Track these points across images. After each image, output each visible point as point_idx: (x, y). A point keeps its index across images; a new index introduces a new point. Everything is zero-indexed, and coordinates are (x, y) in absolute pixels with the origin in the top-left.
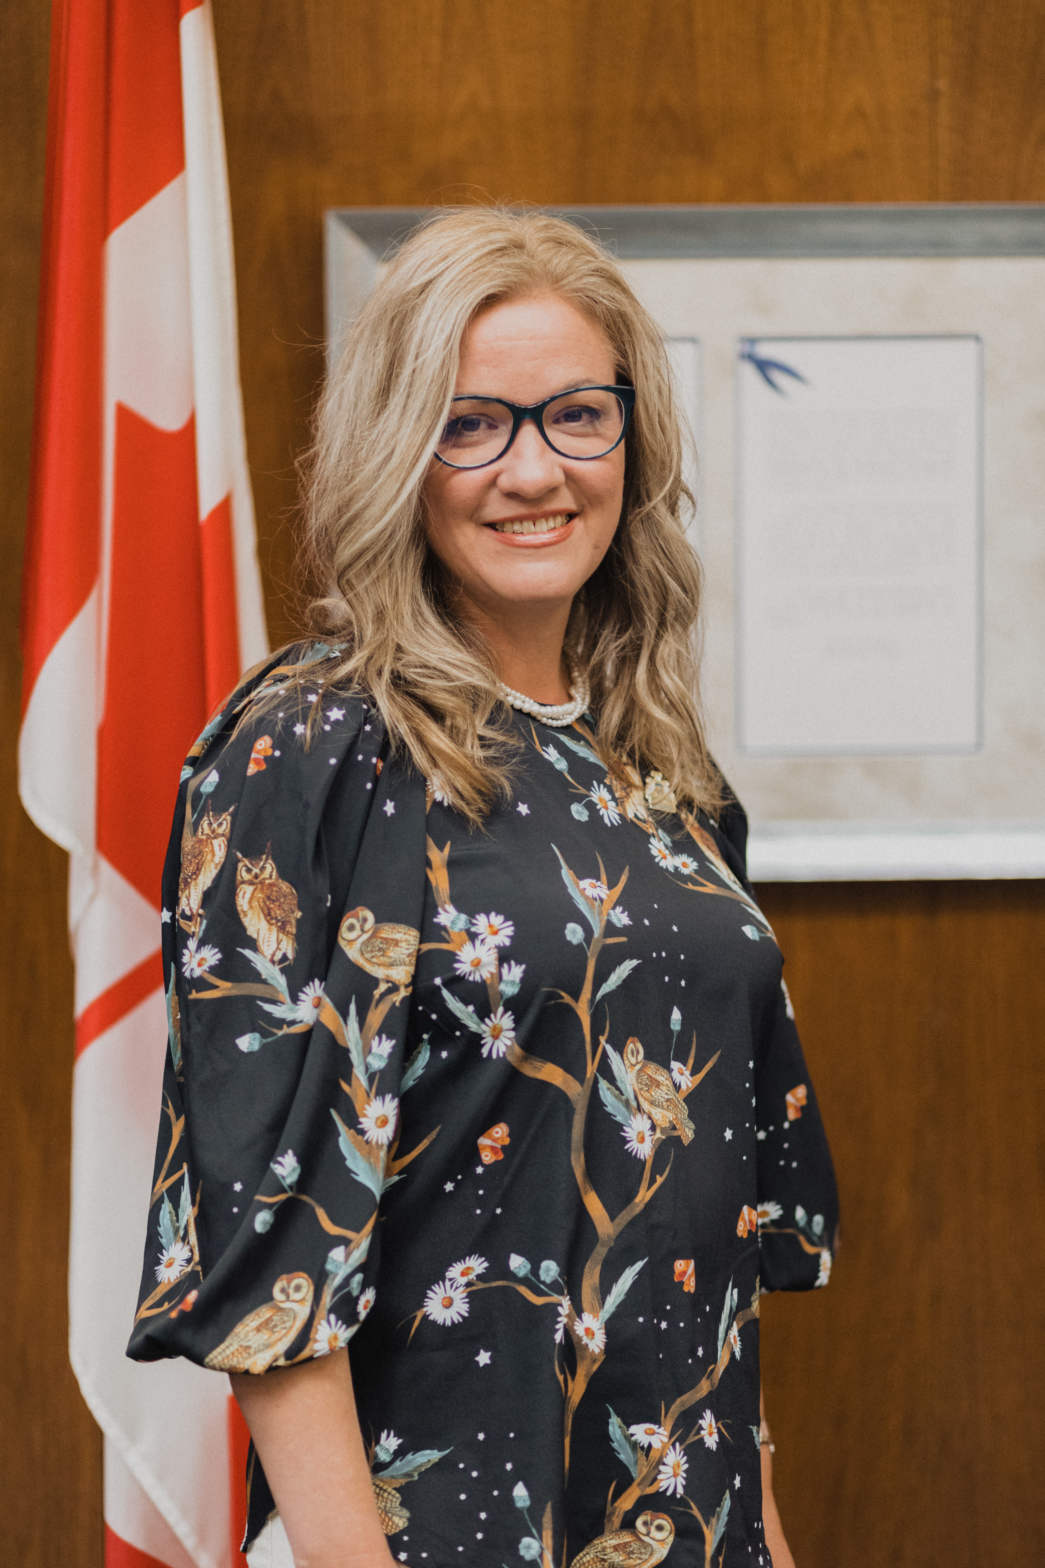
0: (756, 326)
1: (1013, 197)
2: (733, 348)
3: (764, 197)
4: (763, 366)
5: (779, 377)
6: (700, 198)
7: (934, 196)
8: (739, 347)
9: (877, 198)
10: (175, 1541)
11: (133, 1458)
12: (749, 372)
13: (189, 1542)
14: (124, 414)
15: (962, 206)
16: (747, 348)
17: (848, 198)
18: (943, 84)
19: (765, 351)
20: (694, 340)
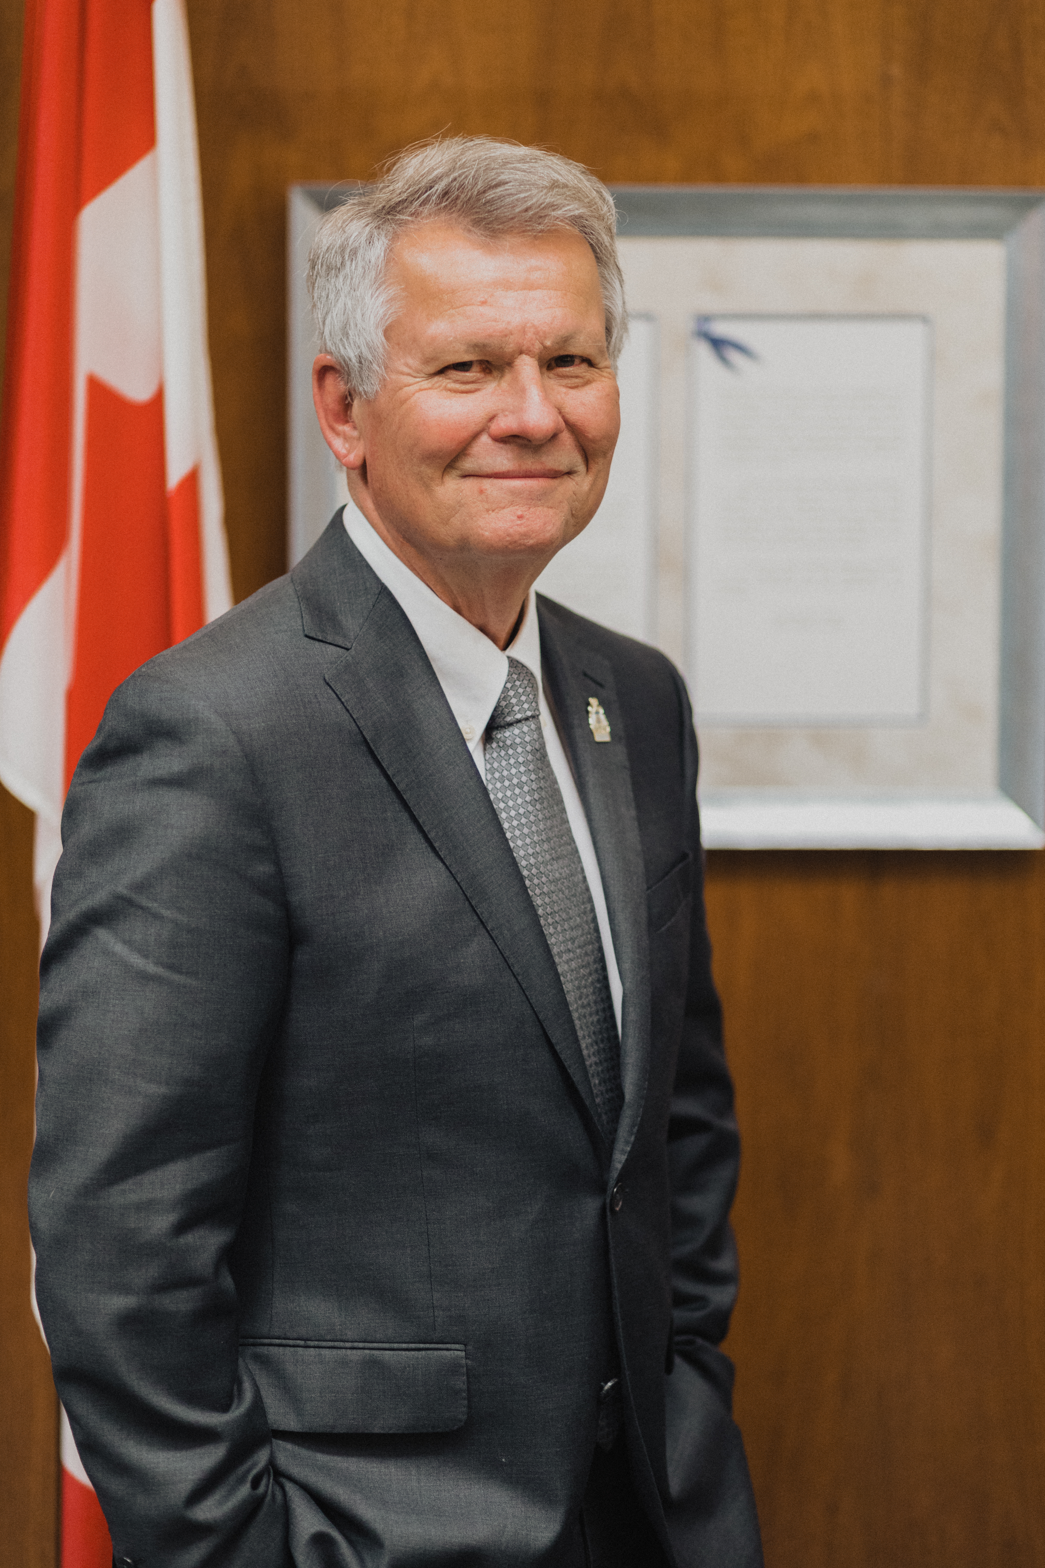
0: (709, 303)
2: (686, 326)
4: (718, 344)
5: (734, 356)
6: (655, 178)
7: (885, 178)
8: (690, 326)
12: (704, 352)
14: (95, 386)
15: (913, 191)
16: (702, 327)
17: (801, 178)
18: (896, 71)
19: (720, 329)
20: (649, 317)
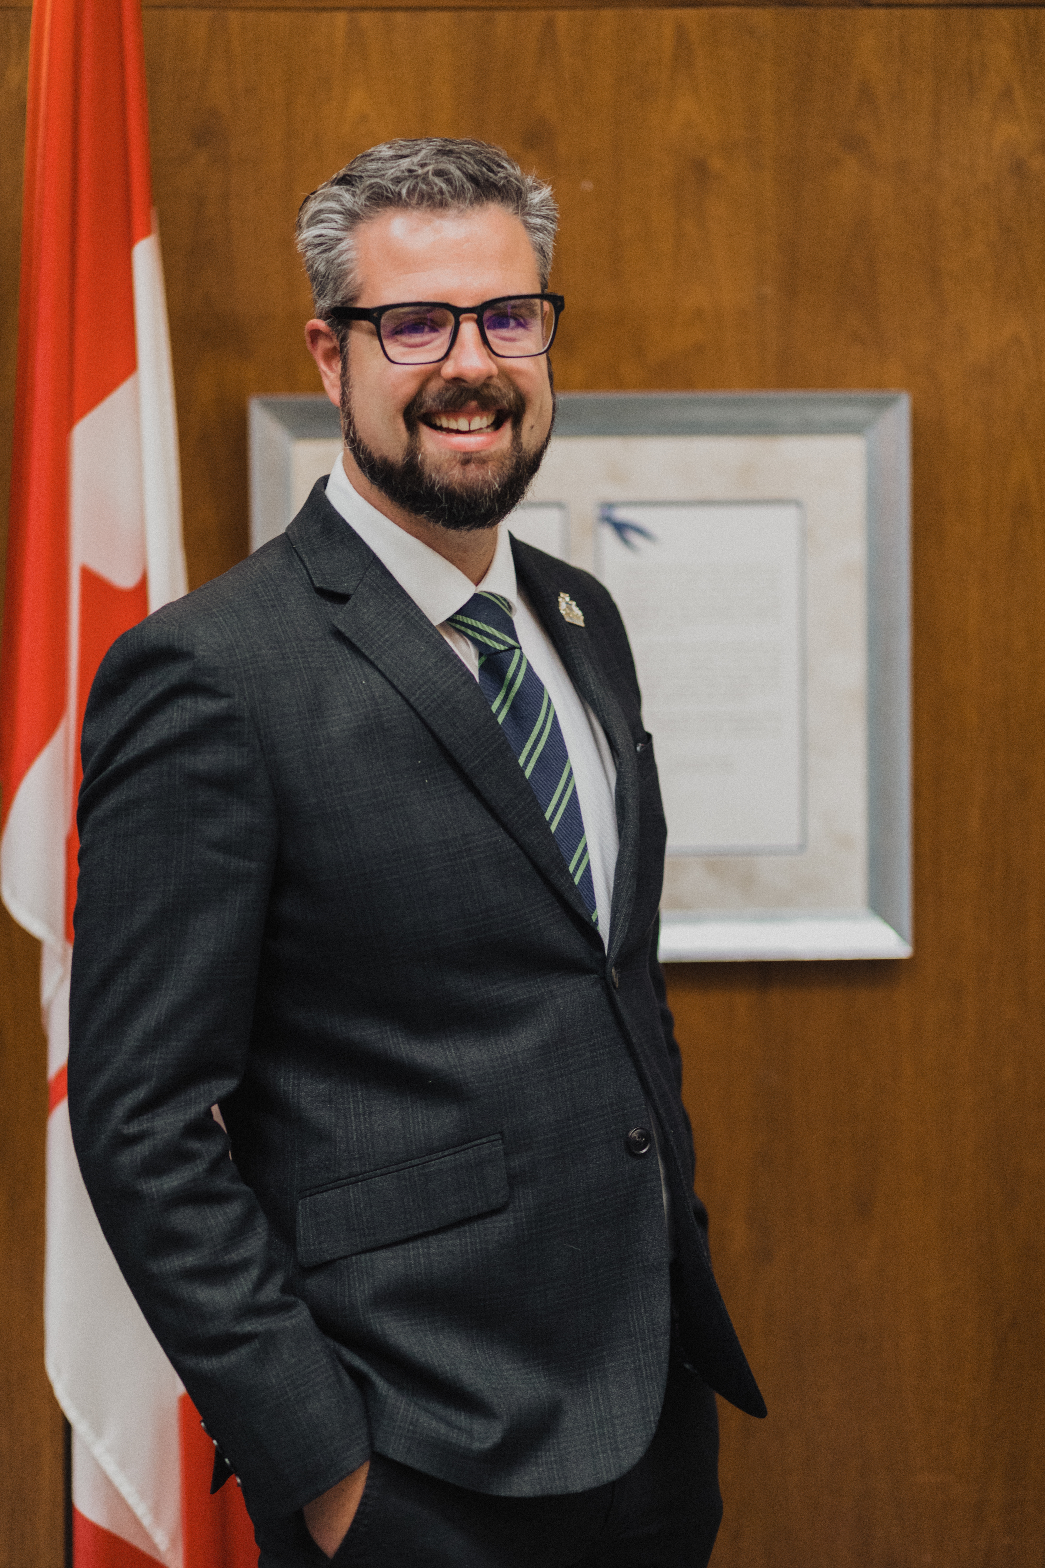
0: (612, 493)
2: (592, 512)
3: (619, 384)
4: (620, 528)
5: (635, 538)
7: (763, 384)
8: (597, 512)
9: (713, 386)
10: (135, 1521)
11: (99, 1450)
12: (608, 534)
13: (147, 1521)
14: (88, 577)
15: (787, 393)
16: (606, 513)
17: (689, 384)
18: (768, 291)
19: (622, 514)
20: (559, 505)
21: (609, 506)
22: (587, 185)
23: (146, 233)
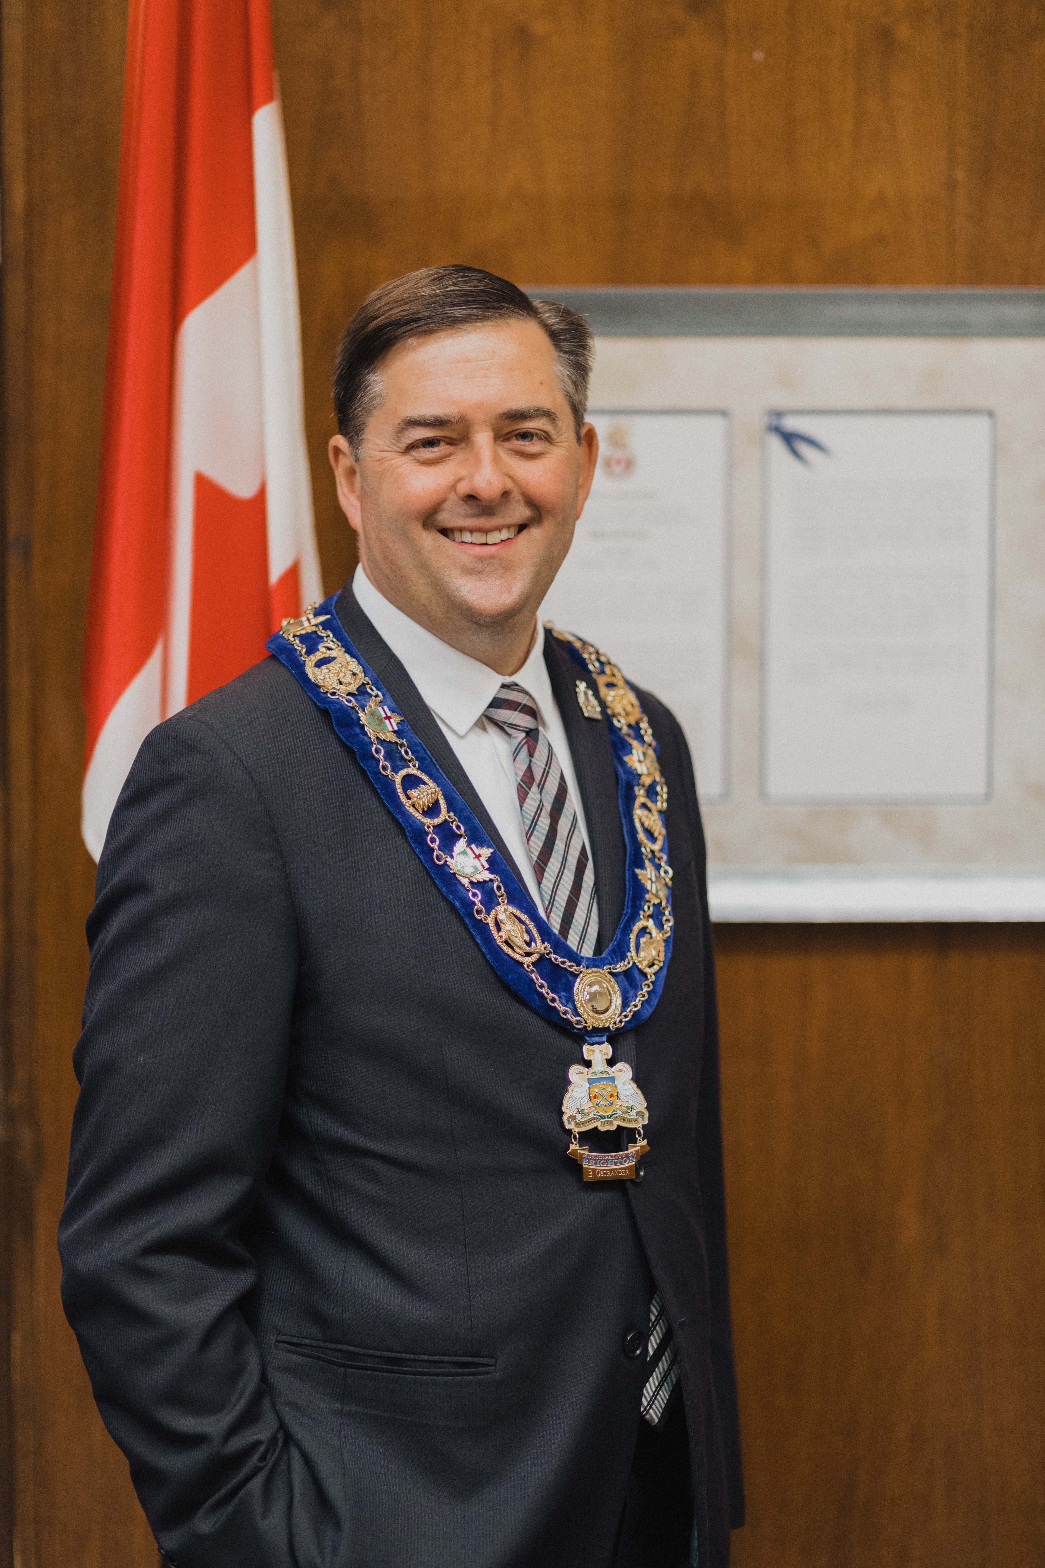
0: (781, 400)
1: (1025, 281)
2: (759, 421)
3: (791, 279)
4: (789, 438)
5: (804, 449)
6: (730, 280)
7: (951, 280)
8: (765, 420)
9: (897, 281)
12: (776, 444)
14: (203, 484)
15: (979, 291)
16: (775, 422)
17: (869, 280)
18: (960, 175)
19: (791, 423)
20: (723, 413)
21: (779, 414)
22: (758, 56)
23: (269, 99)
